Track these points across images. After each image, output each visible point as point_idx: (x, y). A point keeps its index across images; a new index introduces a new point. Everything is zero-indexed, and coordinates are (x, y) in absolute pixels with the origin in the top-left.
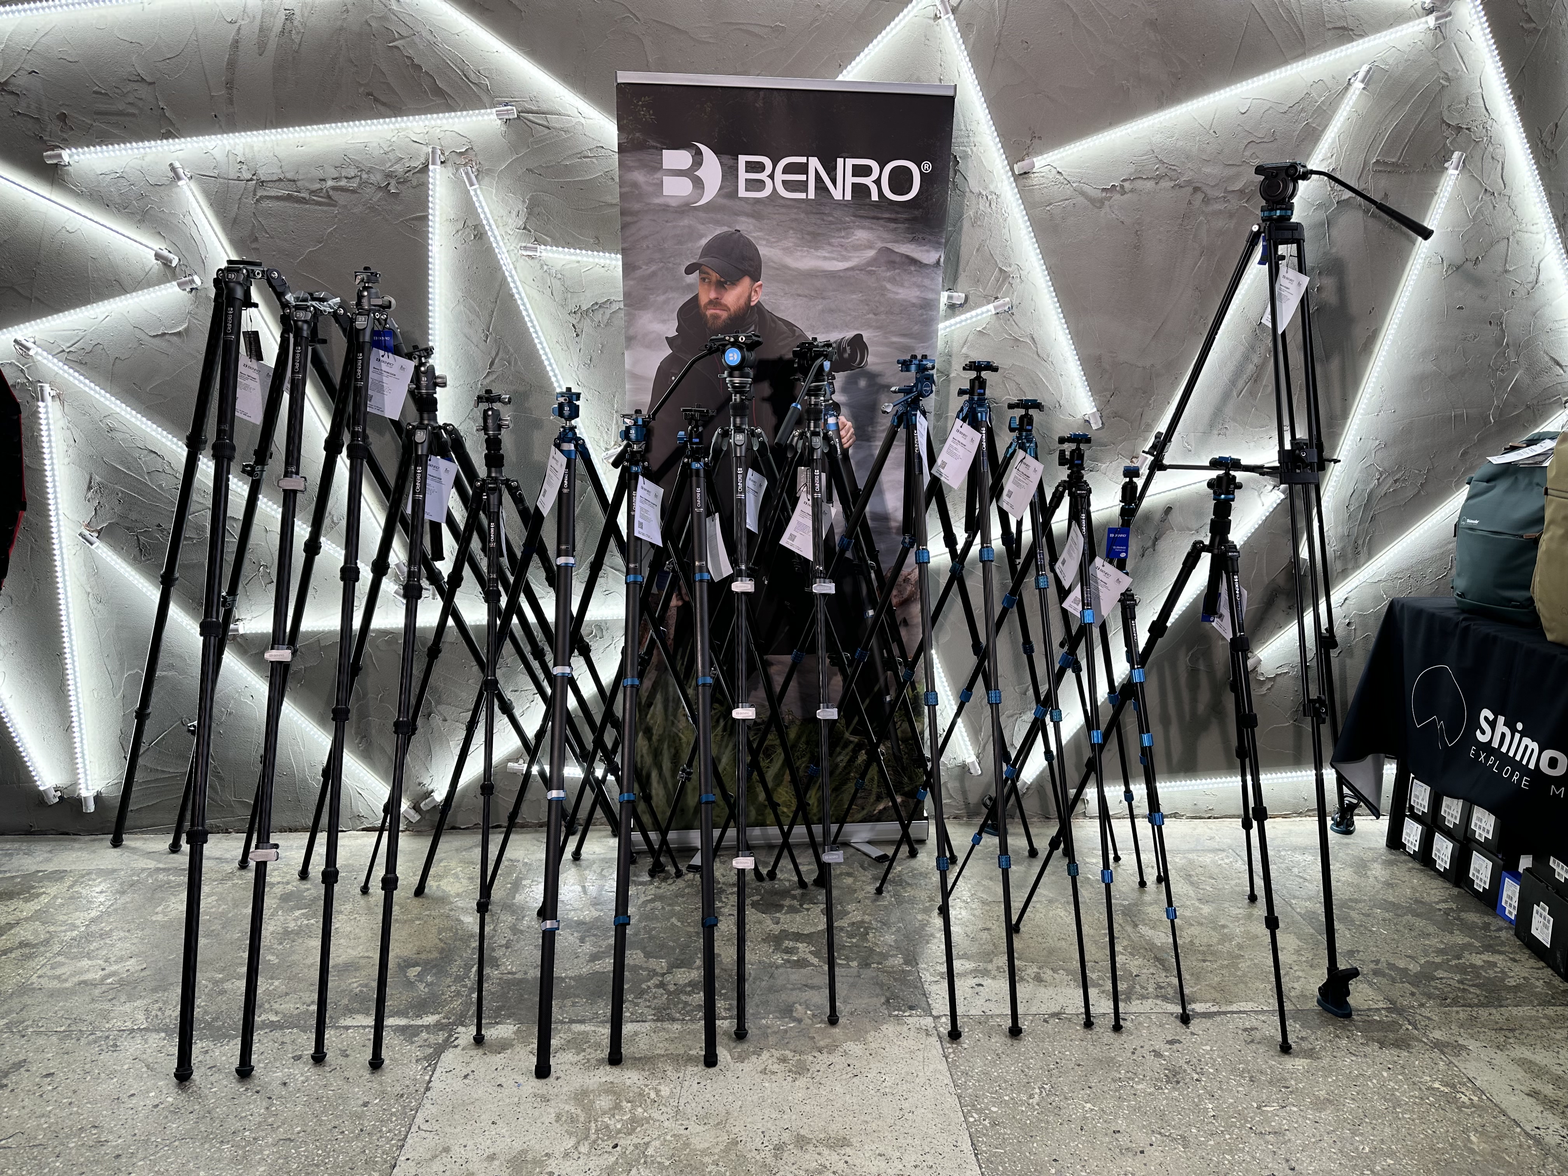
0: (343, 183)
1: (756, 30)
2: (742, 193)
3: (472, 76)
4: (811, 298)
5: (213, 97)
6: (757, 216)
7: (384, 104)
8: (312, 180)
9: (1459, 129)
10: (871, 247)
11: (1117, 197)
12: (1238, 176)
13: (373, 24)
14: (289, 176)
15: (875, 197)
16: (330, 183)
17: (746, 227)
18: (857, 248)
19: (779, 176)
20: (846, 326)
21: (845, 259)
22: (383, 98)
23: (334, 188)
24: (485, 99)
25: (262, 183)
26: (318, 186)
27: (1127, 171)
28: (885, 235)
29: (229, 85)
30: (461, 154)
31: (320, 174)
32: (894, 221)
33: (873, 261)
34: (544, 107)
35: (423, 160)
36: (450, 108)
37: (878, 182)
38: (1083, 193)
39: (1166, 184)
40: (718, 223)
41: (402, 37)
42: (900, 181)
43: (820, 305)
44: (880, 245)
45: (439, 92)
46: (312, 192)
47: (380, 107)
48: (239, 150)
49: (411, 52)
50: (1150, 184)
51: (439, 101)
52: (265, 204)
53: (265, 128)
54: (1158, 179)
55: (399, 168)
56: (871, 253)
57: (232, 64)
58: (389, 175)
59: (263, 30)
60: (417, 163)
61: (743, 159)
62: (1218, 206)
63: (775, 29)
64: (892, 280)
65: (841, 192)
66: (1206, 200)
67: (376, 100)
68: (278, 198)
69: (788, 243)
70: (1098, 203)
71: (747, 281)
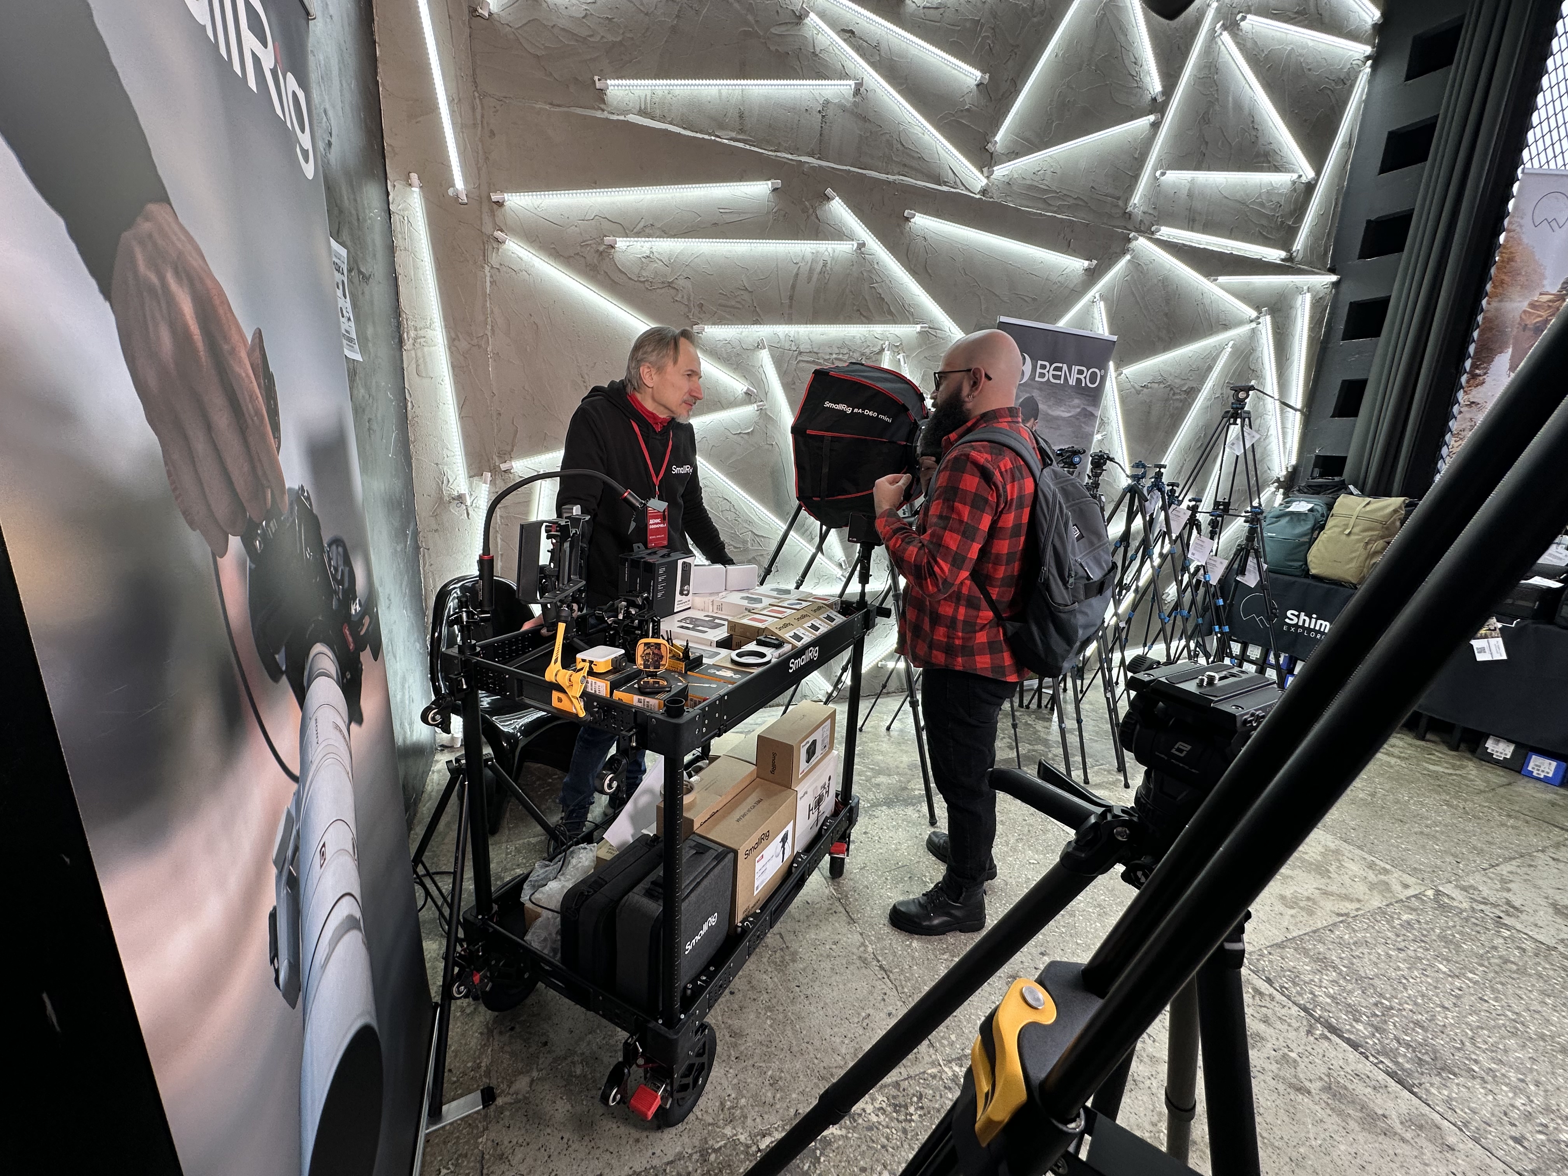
0: (841, 356)
1: (1026, 299)
2: (1037, 379)
3: (906, 307)
4: (1055, 429)
5: (782, 303)
6: (1040, 389)
7: (864, 317)
8: (825, 354)
9: (1253, 370)
10: (1078, 407)
11: (1145, 390)
12: (1185, 384)
13: (865, 274)
14: (815, 350)
15: (1083, 385)
16: (834, 356)
17: (1036, 394)
18: (1074, 407)
19: (1051, 372)
20: (1066, 443)
21: (1069, 412)
22: (865, 314)
23: (836, 359)
24: (911, 319)
25: (800, 353)
26: (828, 357)
27: (1150, 379)
28: (1085, 402)
29: (791, 298)
30: (897, 346)
31: (829, 351)
32: (1089, 396)
33: (1079, 414)
34: (936, 326)
35: (879, 347)
36: (895, 322)
37: (1085, 378)
38: (1134, 387)
39: (1162, 386)
40: (1027, 392)
41: (877, 282)
42: (1093, 378)
43: (1058, 432)
44: (1082, 406)
45: (890, 313)
46: (825, 360)
47: (863, 319)
48: (792, 334)
49: (880, 291)
50: (1157, 385)
51: (890, 317)
52: (802, 365)
53: (806, 324)
54: (1160, 382)
55: (867, 351)
56: (1079, 410)
57: (793, 287)
58: (863, 354)
59: (811, 270)
60: (877, 349)
61: (1040, 362)
62: (1178, 397)
63: (1034, 299)
64: (1084, 423)
65: (1072, 382)
66: (1174, 394)
67: (861, 314)
68: (808, 362)
69: (1050, 403)
70: (1138, 393)
71: (1032, 420)
